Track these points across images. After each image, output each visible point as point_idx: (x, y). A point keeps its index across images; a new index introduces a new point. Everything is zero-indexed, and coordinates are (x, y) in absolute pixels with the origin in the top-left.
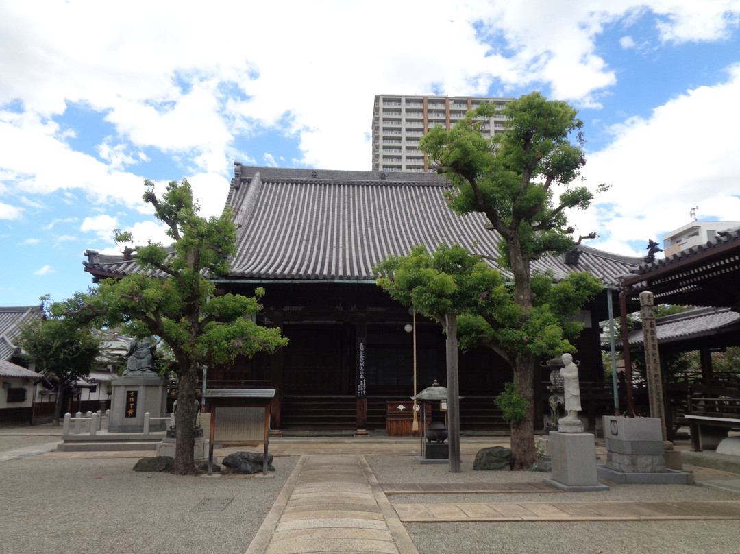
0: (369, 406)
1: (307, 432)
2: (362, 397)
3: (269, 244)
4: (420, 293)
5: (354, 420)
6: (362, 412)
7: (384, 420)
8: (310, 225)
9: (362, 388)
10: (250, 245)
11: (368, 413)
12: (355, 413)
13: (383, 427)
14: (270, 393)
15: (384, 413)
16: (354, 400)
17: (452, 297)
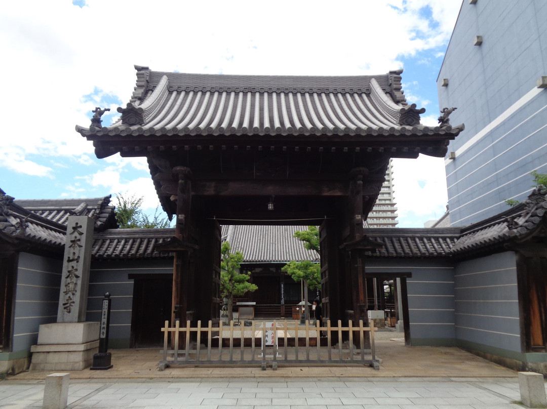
0: (285, 309)
1: (262, 319)
2: (283, 305)
3: (245, 242)
4: (294, 276)
5: (280, 314)
6: (283, 310)
7: (291, 314)
8: (261, 231)
9: (283, 302)
10: (237, 243)
11: (285, 311)
12: (280, 311)
13: (291, 316)
14: (254, 303)
15: (292, 311)
16: (280, 306)
17: (303, 277)
